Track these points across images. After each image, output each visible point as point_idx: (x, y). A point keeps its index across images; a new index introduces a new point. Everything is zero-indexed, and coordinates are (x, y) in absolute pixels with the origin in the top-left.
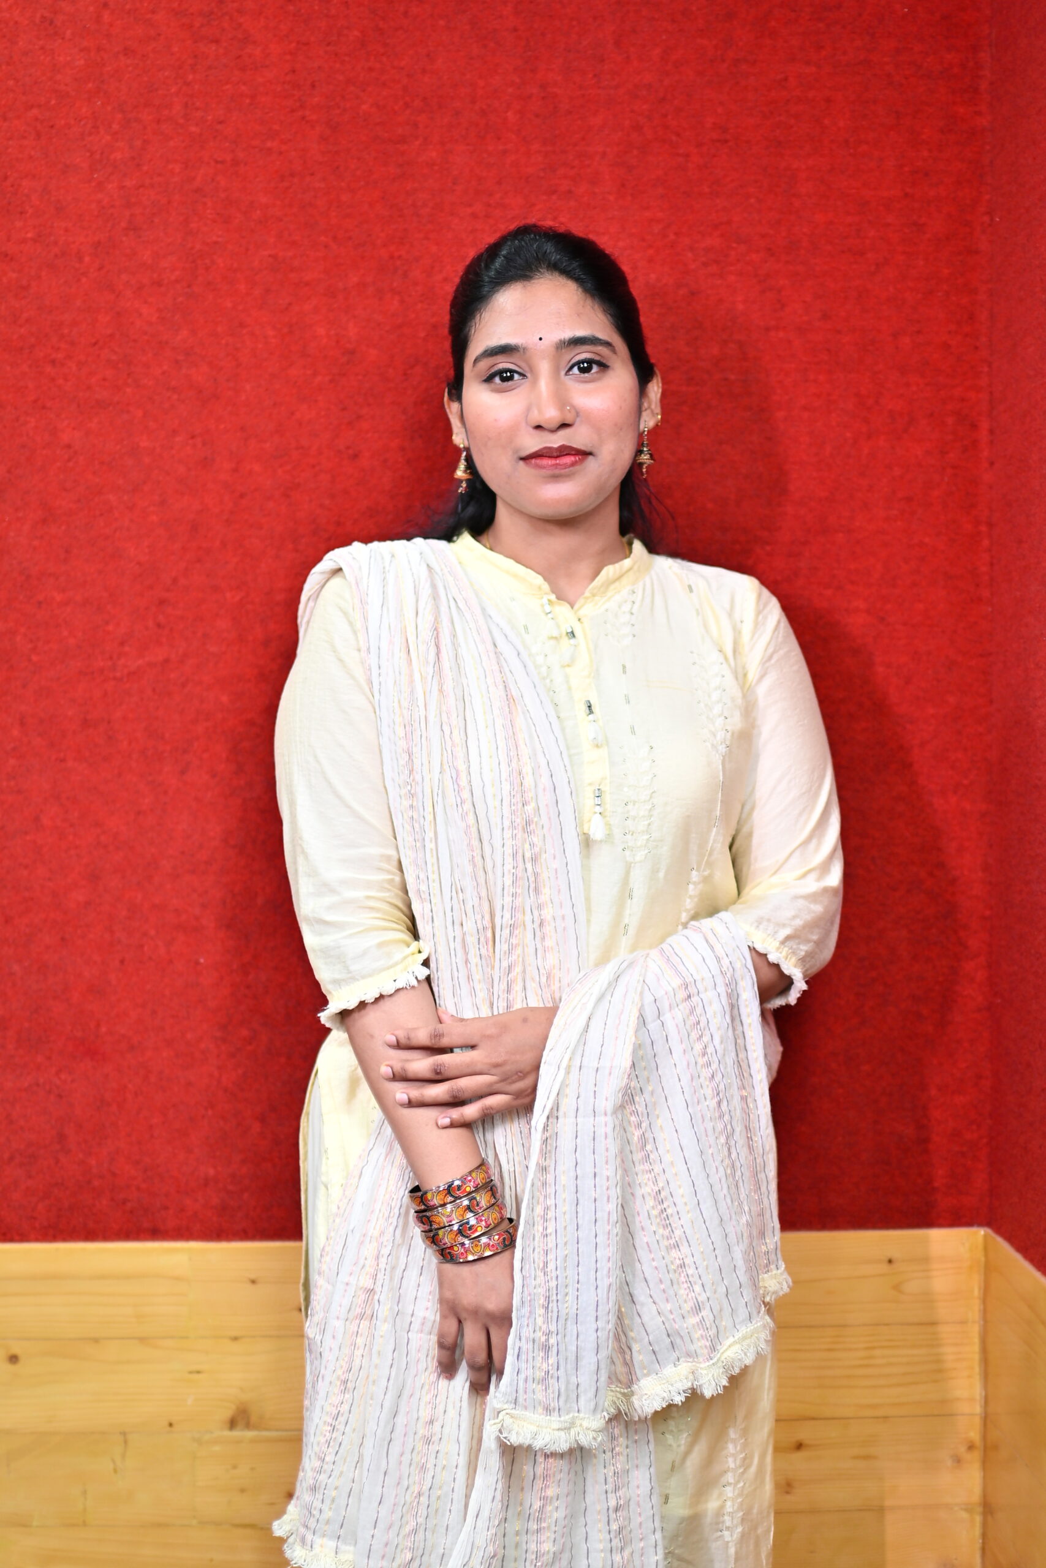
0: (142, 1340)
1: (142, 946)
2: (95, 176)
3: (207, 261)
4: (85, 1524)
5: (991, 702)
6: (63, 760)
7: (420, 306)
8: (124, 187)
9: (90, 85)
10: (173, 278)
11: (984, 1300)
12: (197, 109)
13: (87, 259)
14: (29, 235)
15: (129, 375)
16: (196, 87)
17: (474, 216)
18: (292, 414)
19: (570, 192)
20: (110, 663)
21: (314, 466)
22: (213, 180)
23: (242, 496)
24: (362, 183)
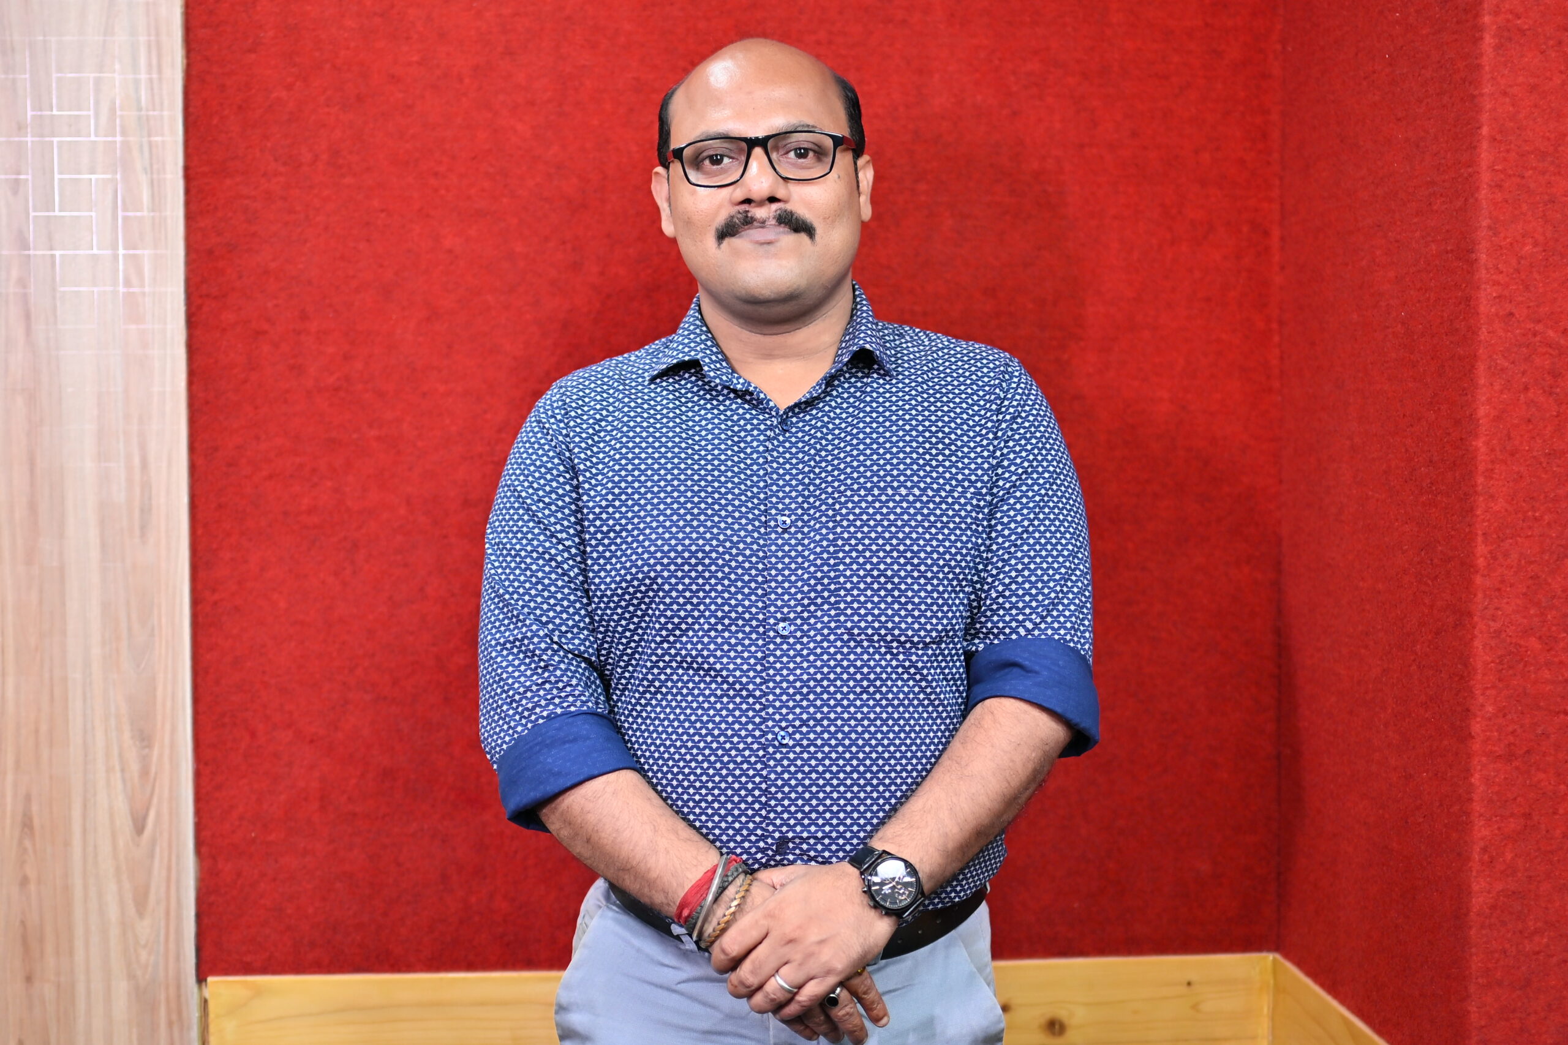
2: (475, 5)
3: (576, 83)
5: (1281, 482)
6: (445, 537)
8: (500, 15)
10: (545, 98)
11: (1273, 1018)
13: (467, 81)
14: (415, 58)
15: (505, 186)
22: (582, 9)
23: (608, 297)
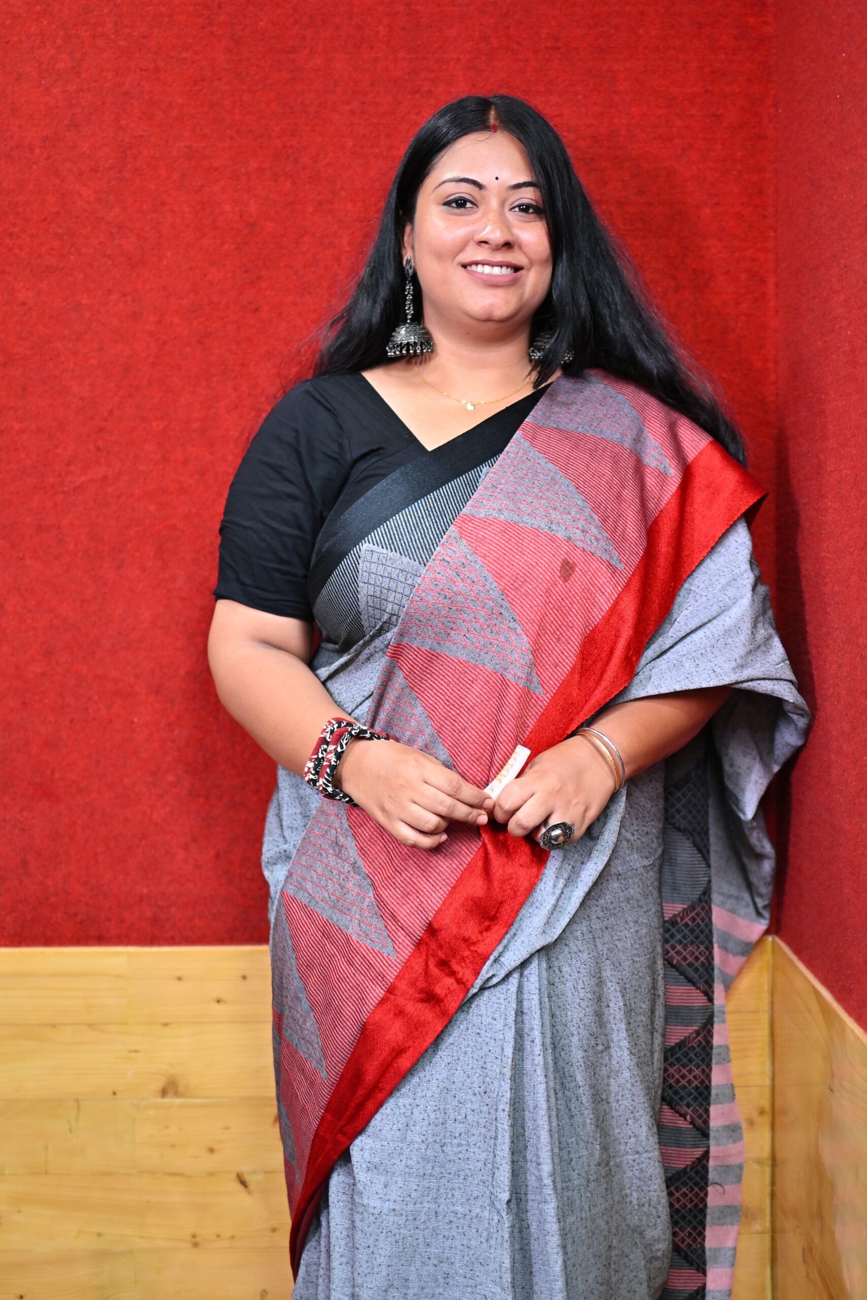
0: (91, 1026)
1: (87, 709)
2: (43, 82)
3: (134, 151)
4: (46, 1173)
6: (22, 559)
7: (308, 186)
8: (67, 91)
9: (38, 8)
10: (107, 165)
11: (772, 994)
12: (126, 27)
13: (37, 151)
15: (72, 245)
16: (125, 8)
17: (353, 112)
18: (205, 276)
19: (430, 91)
20: (59, 480)
21: (222, 319)
22: (139, 84)
23: (165, 343)
24: (260, 86)
